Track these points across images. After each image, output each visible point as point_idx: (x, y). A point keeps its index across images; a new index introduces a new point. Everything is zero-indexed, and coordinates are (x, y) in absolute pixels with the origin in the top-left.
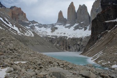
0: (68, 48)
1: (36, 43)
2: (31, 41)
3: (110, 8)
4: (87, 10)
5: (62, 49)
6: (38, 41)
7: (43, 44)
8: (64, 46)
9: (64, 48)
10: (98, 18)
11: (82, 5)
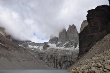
0: (58, 65)
1: (24, 59)
2: (17, 56)
3: (97, 21)
4: (76, 29)
5: (53, 66)
6: (26, 58)
7: (32, 61)
8: (54, 63)
9: (54, 66)
10: (85, 30)
11: (71, 25)
